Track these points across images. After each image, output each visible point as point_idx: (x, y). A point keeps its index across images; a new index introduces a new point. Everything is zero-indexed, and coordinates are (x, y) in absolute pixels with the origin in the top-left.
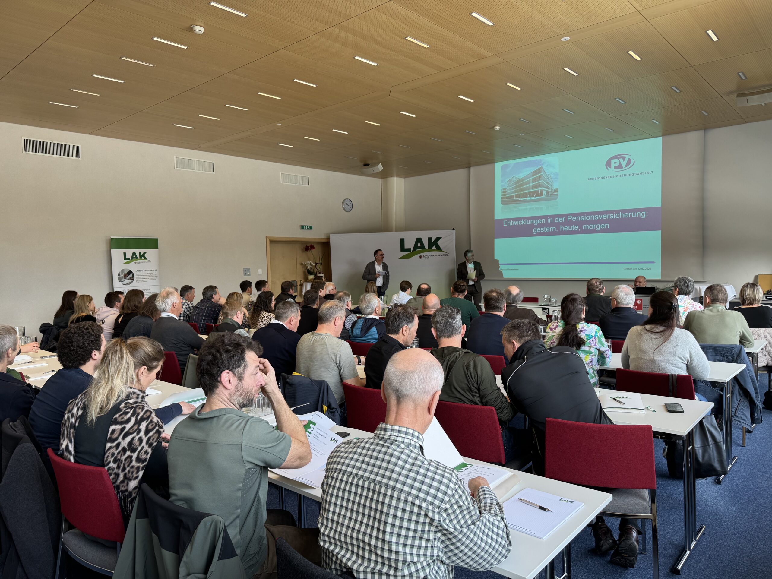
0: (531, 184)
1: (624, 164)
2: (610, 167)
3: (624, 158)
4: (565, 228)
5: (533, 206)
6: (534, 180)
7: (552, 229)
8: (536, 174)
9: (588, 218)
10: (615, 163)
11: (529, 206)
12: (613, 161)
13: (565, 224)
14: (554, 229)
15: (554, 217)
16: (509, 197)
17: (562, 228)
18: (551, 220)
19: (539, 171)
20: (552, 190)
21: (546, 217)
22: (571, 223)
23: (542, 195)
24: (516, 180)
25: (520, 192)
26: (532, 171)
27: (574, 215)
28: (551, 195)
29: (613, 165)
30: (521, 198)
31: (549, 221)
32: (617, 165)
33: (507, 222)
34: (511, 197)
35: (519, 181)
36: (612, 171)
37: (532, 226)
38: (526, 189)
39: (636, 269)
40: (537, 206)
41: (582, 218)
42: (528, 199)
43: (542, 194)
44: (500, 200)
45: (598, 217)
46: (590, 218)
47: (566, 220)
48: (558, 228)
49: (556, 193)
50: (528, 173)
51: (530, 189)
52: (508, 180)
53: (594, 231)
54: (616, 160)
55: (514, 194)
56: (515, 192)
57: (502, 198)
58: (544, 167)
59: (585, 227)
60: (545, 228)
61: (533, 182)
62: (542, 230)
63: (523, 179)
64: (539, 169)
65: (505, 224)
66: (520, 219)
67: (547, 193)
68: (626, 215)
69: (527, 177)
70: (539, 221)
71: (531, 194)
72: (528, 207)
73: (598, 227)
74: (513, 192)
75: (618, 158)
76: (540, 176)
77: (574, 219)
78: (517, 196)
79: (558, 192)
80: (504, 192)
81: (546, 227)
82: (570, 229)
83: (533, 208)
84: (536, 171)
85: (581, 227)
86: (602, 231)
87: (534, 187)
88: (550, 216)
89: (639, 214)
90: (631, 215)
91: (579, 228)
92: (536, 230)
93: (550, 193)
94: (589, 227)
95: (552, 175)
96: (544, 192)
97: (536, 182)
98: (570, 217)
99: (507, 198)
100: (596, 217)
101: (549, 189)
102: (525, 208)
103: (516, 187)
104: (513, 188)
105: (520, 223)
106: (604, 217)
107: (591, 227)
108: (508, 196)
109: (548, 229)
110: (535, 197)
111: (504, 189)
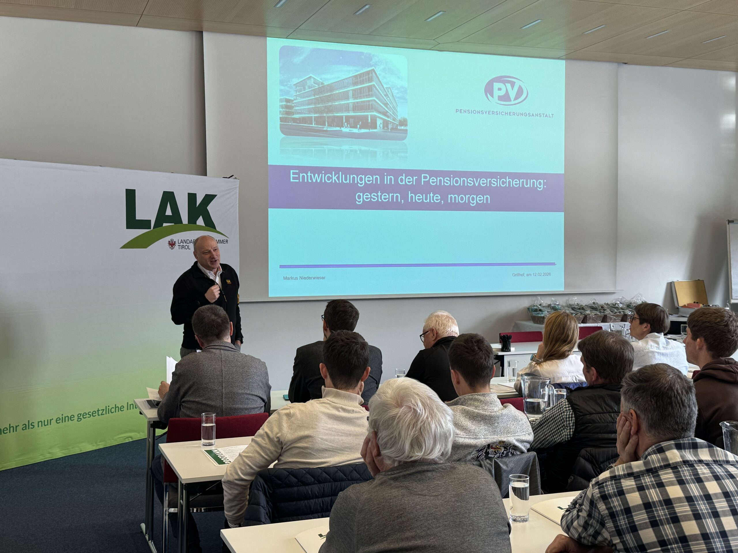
0: (351, 101)
1: (513, 94)
2: (492, 96)
3: (513, 84)
4: (418, 198)
5: (354, 147)
6: (357, 94)
7: (393, 196)
8: (362, 82)
9: (457, 182)
10: (500, 89)
11: (347, 146)
12: (496, 85)
13: (417, 189)
14: (397, 197)
15: (397, 173)
16: (299, 119)
17: (412, 197)
18: (391, 179)
19: (369, 76)
20: (394, 119)
21: (380, 172)
22: (427, 189)
23: (375, 128)
24: (317, 87)
25: (327, 113)
26: (351, 74)
27: (433, 173)
28: (392, 129)
29: (496, 93)
30: (330, 125)
31: (388, 179)
32: (502, 93)
33: (298, 174)
34: (304, 120)
35: (322, 89)
36: (494, 104)
37: (354, 188)
38: (340, 109)
39: (530, 275)
40: (363, 148)
41: (447, 182)
42: (345, 130)
43: (374, 125)
44: (279, 122)
45: (473, 181)
46: (460, 181)
47: (419, 181)
48: (405, 197)
49: (403, 128)
50: (343, 76)
51: (348, 110)
52: (296, 81)
53: (466, 207)
54: (501, 85)
55: (313, 115)
56: (316, 111)
57: (282, 119)
58: (378, 71)
59: (451, 198)
60: (379, 194)
61: (354, 97)
62: (374, 197)
63: (331, 88)
64: (368, 73)
65: (294, 178)
66: (328, 170)
67: (386, 124)
68: (516, 183)
69: (341, 84)
70: (368, 179)
71: (352, 121)
72: (344, 147)
73: (473, 199)
74: (310, 111)
75: (504, 82)
76: (370, 88)
77: (433, 181)
78: (320, 121)
79: (406, 125)
80: (287, 107)
81: (382, 193)
82: (426, 199)
83: (355, 151)
84: (360, 75)
85: (444, 197)
86: (480, 207)
87: (356, 107)
88: (390, 172)
89: (534, 182)
90: (523, 182)
91: (441, 200)
92: (362, 198)
93: (390, 126)
94: (458, 199)
95: (395, 92)
96: (379, 122)
97: (361, 97)
98: (425, 177)
99: (295, 120)
100: (470, 182)
101: (388, 117)
102: (338, 148)
103: (317, 101)
104: (310, 103)
105: (329, 178)
106: (483, 182)
107: (462, 199)
108: (297, 116)
109: (385, 197)
110: (360, 128)
111: (287, 101)
